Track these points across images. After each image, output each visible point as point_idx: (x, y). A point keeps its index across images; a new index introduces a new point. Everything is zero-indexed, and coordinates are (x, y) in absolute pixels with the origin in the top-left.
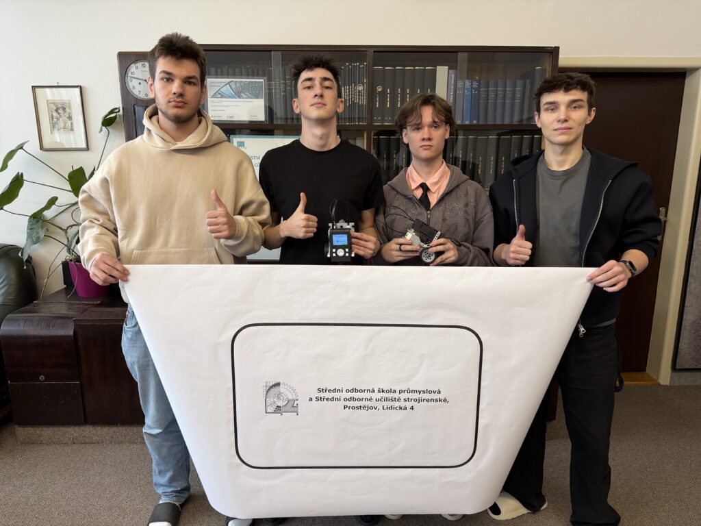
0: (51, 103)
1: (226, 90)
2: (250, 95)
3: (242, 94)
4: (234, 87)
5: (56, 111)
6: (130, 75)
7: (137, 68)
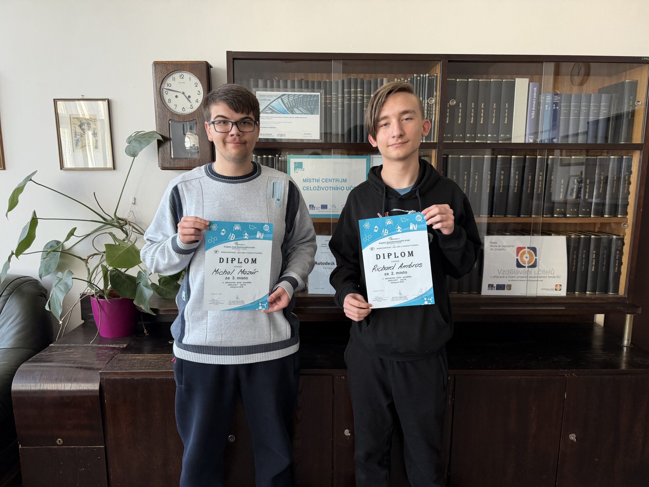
0: (74, 118)
1: (278, 104)
2: (304, 111)
3: (295, 110)
4: (286, 101)
5: (80, 126)
6: (166, 87)
7: (174, 79)
